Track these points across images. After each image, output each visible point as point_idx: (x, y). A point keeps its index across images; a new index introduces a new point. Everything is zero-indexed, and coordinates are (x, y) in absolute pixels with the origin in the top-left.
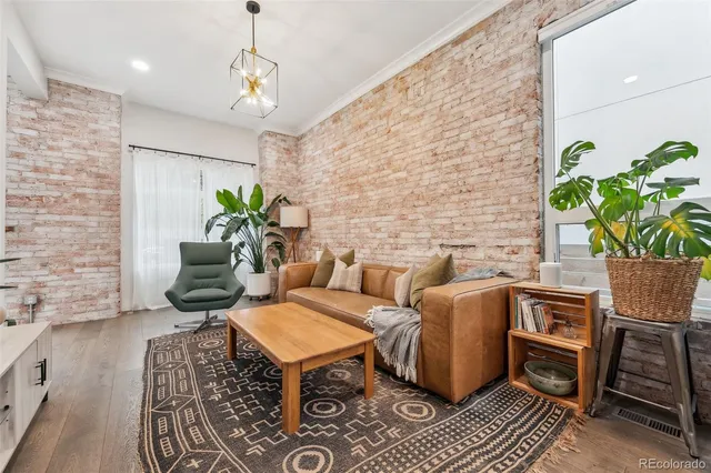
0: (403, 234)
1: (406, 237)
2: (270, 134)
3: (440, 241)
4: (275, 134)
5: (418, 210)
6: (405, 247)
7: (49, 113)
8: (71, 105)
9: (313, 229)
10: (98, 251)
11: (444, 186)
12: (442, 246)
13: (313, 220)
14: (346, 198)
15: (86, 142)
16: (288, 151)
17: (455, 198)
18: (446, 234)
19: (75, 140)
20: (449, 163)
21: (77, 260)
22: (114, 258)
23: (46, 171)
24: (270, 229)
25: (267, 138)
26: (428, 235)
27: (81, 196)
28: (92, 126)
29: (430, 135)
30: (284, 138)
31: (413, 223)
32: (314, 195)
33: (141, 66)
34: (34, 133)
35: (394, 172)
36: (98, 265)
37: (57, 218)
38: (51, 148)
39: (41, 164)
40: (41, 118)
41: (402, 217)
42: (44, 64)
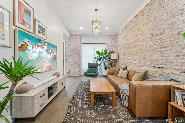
0: (142, 62)
1: (143, 63)
2: (109, 35)
3: (153, 65)
4: (111, 35)
5: (147, 54)
6: (142, 66)
7: (70, 40)
8: (73, 38)
9: (119, 59)
10: (77, 64)
11: (155, 46)
12: (154, 67)
13: (119, 57)
14: (127, 51)
15: (75, 44)
16: (114, 39)
17: (159, 50)
18: (155, 63)
19: (74, 44)
20: (157, 37)
21: (74, 65)
22: (79, 65)
23: (70, 50)
24: (109, 59)
25: (108, 36)
26: (150, 63)
27: (74, 54)
28: (76, 41)
29: (151, 28)
30: (113, 35)
31: (145, 58)
32: (120, 50)
33: (81, 28)
34: (69, 44)
35: (140, 42)
36: (77, 66)
37: (72, 58)
38: (71, 46)
39: (70, 49)
40: (70, 41)
41: (142, 57)
42: (69, 32)
